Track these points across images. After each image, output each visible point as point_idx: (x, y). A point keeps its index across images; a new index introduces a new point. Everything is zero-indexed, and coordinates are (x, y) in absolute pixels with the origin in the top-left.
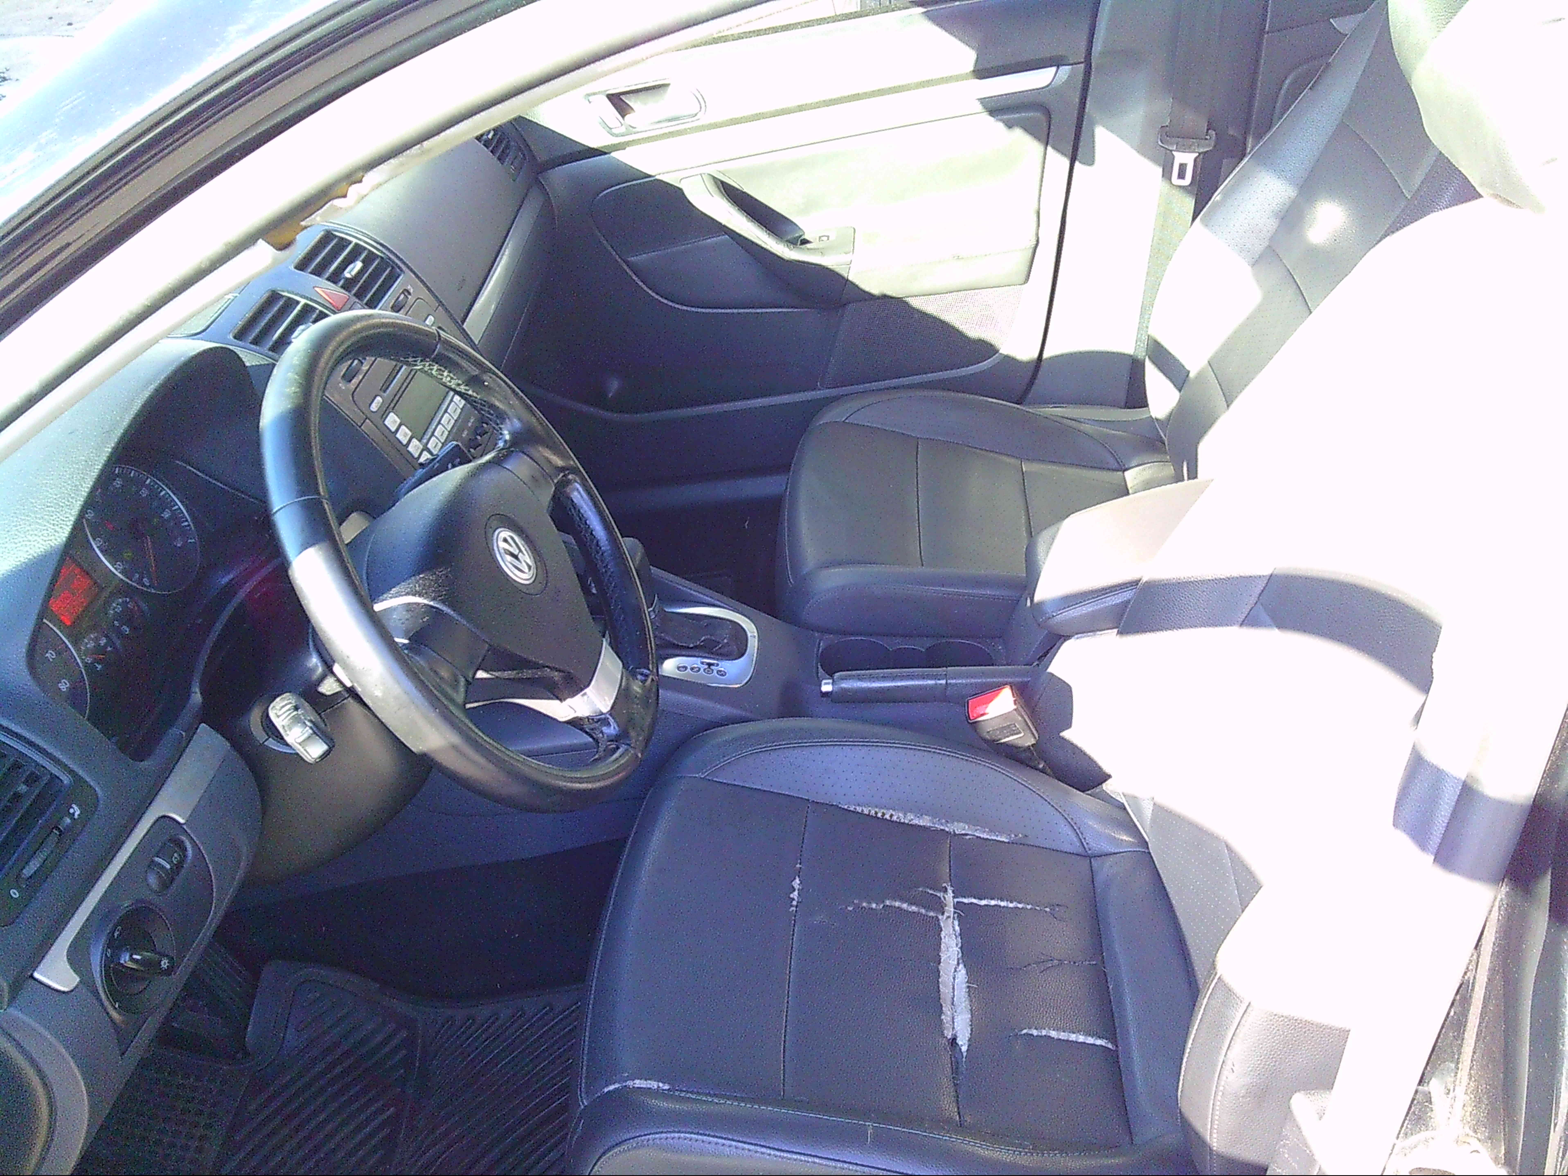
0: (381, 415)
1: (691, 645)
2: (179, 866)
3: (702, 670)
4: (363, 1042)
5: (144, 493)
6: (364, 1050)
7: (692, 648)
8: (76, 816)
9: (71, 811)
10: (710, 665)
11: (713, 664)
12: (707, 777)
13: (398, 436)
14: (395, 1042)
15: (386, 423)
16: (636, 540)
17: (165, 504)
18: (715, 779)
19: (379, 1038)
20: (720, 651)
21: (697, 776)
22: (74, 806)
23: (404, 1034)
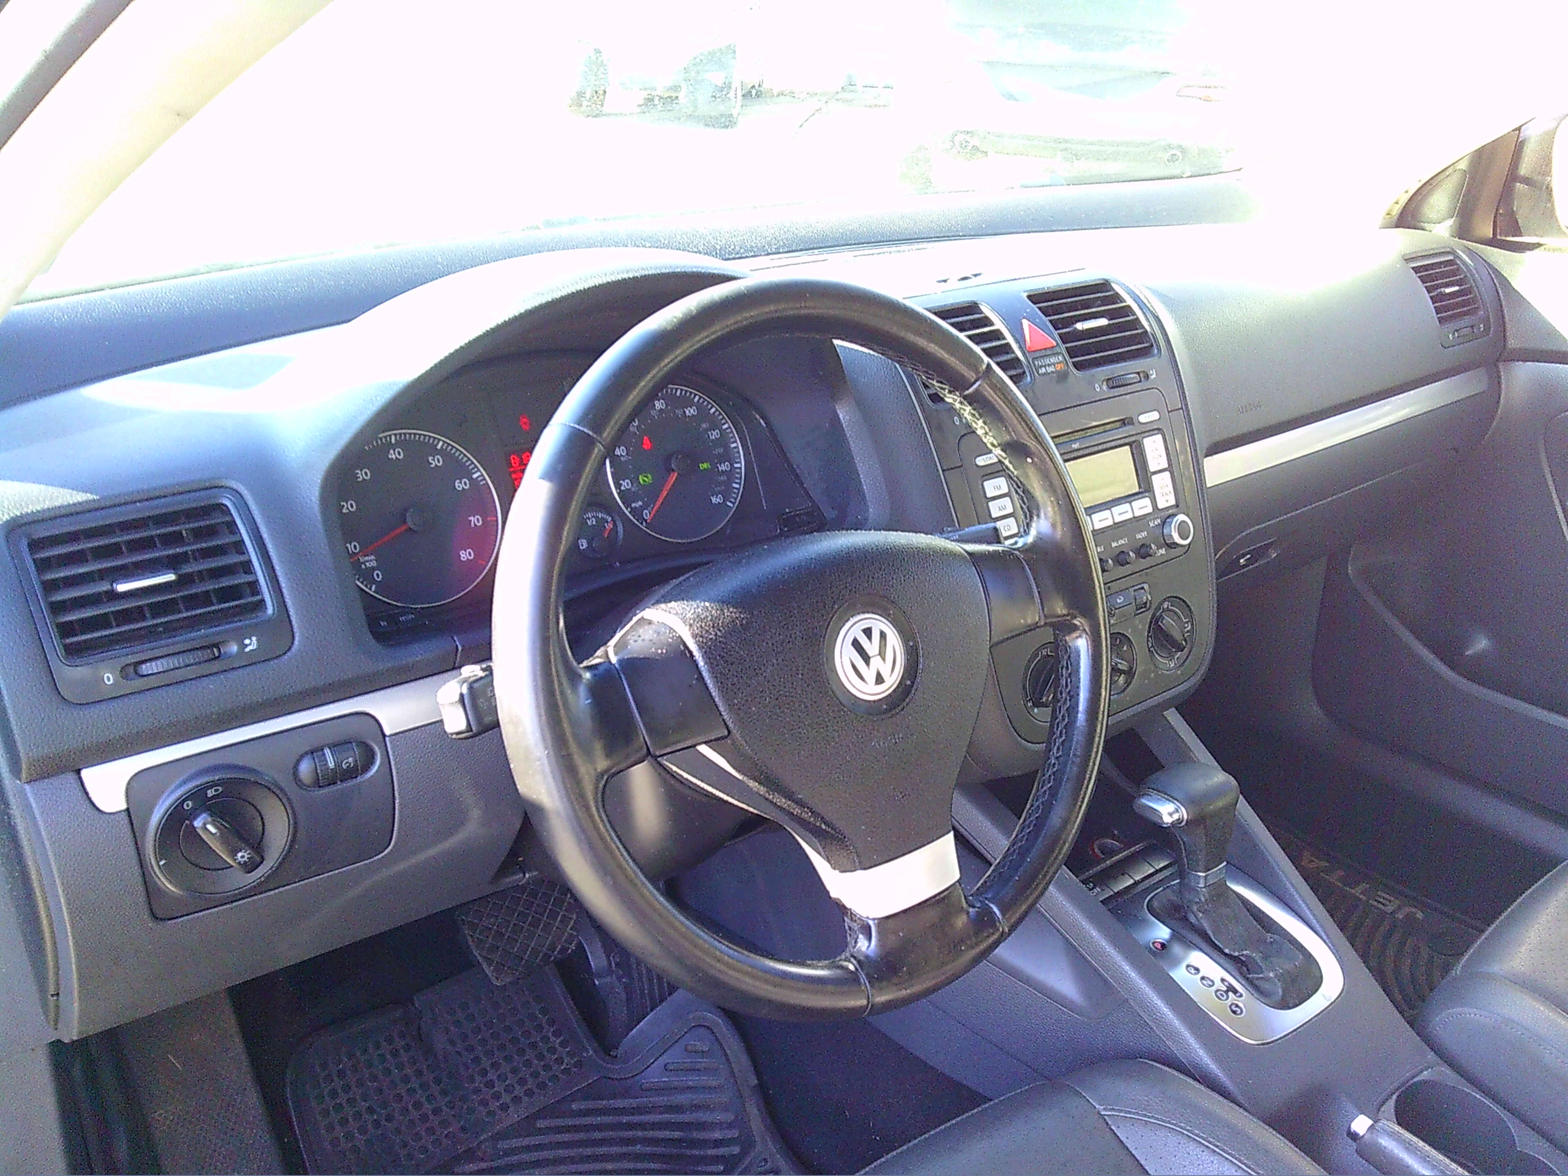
0: (984, 473)
1: (1227, 951)
2: (352, 773)
3: (1214, 988)
4: (702, 1126)
5: (714, 435)
6: (695, 1135)
7: (1226, 955)
8: (247, 650)
9: (247, 641)
10: (1231, 989)
11: (1235, 991)
12: (1106, 1117)
13: (990, 504)
14: (722, 1151)
15: (985, 483)
16: (1234, 782)
17: (728, 457)
18: (1113, 1127)
19: (717, 1135)
20: (1257, 982)
21: (1097, 1107)
22: (254, 639)
23: (736, 1150)
